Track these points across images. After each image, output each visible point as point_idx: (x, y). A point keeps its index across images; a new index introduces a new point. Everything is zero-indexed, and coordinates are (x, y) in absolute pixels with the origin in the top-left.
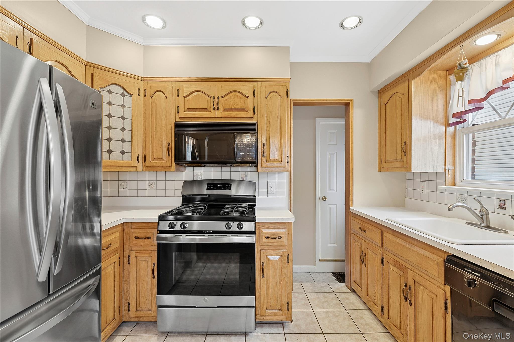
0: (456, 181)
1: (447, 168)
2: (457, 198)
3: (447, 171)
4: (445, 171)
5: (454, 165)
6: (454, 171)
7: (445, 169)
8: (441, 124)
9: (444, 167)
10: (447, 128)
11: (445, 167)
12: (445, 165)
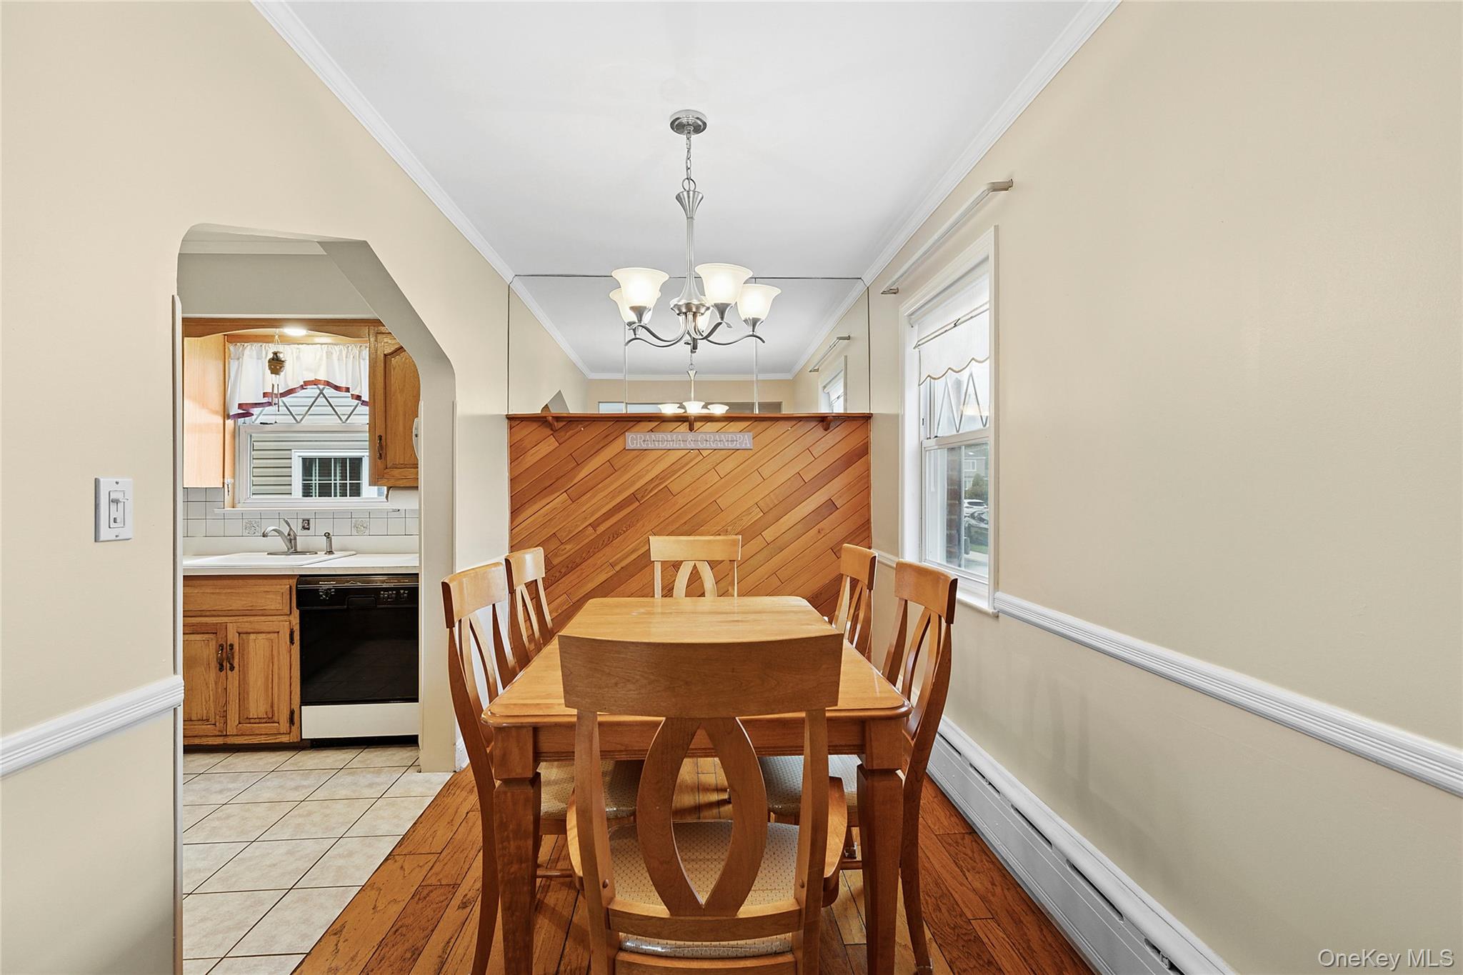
0: (236, 501)
1: (226, 482)
2: (244, 524)
3: (226, 486)
4: (224, 486)
5: (234, 477)
6: (234, 484)
7: (224, 483)
8: (216, 413)
9: (222, 479)
10: (227, 421)
11: (224, 480)
12: (224, 477)
